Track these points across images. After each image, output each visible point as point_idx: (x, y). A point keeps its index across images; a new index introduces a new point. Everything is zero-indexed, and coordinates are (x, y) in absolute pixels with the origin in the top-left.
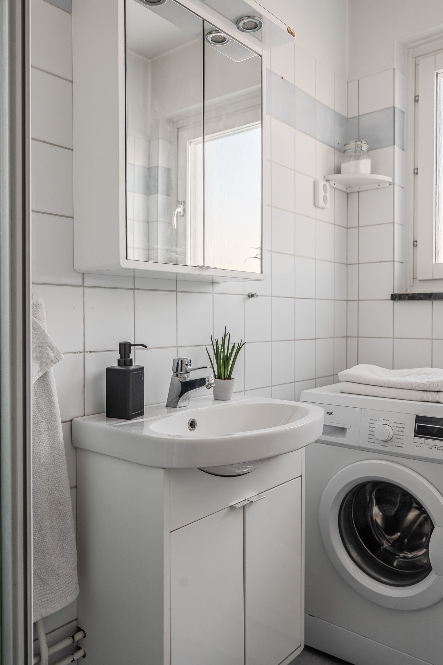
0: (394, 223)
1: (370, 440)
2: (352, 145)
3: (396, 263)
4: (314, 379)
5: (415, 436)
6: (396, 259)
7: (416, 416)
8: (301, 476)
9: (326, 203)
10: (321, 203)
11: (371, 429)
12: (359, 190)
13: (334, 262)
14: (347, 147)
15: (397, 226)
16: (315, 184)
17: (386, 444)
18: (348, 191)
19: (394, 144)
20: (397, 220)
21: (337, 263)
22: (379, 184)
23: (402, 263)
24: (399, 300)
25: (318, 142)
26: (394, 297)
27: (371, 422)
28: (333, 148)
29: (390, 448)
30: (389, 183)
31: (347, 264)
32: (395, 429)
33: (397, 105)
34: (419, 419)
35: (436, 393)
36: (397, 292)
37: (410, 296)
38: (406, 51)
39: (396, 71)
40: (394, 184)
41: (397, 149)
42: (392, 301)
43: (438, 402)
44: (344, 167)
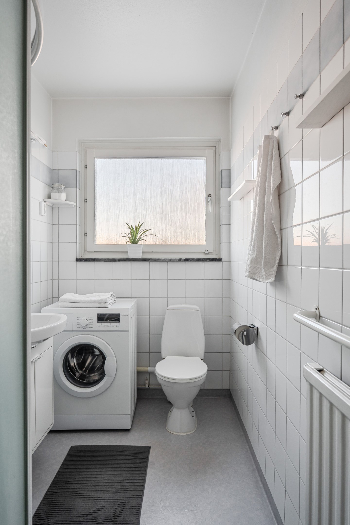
0: (76, 224)
1: (78, 327)
2: (56, 185)
3: (78, 244)
4: (40, 302)
5: (97, 322)
6: (78, 242)
7: (98, 314)
8: (52, 346)
9: (45, 214)
10: (43, 214)
11: (78, 322)
12: (59, 206)
13: (47, 242)
14: (53, 186)
15: (78, 226)
16: (40, 203)
17: (85, 327)
18: (53, 206)
19: (77, 187)
20: (78, 223)
21: (48, 242)
22: (69, 205)
23: (80, 243)
24: (80, 261)
25: (40, 182)
26: (77, 260)
27: (78, 319)
28: (47, 184)
29: (87, 329)
30: (74, 205)
31: (52, 243)
32: (89, 320)
33: (78, 169)
34: (98, 315)
35: (104, 303)
36: (78, 257)
37: (85, 260)
38: (81, 143)
39: (77, 153)
40: (76, 206)
41: (78, 189)
42: (76, 262)
43: (105, 307)
44: (53, 195)
